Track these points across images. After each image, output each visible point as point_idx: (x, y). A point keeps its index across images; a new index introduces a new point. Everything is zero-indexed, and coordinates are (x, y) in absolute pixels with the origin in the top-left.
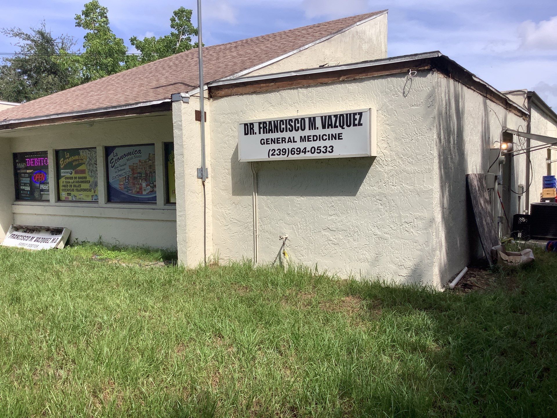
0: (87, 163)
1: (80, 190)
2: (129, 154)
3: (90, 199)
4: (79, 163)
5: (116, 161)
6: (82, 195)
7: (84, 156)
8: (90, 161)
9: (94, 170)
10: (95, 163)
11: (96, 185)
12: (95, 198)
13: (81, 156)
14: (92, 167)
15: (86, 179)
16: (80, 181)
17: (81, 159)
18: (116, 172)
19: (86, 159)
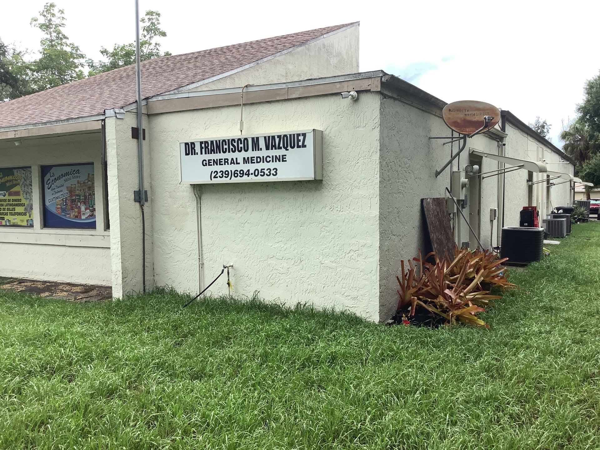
0: (21, 183)
1: (14, 214)
2: (67, 174)
3: (25, 224)
4: (13, 183)
5: (53, 181)
6: (16, 219)
7: (18, 176)
8: (25, 182)
9: (29, 192)
10: (30, 184)
11: (31, 209)
12: (30, 222)
13: (15, 176)
14: (27, 188)
15: (21, 202)
16: (14, 204)
17: (15, 179)
18: (53, 194)
19: (20, 179)
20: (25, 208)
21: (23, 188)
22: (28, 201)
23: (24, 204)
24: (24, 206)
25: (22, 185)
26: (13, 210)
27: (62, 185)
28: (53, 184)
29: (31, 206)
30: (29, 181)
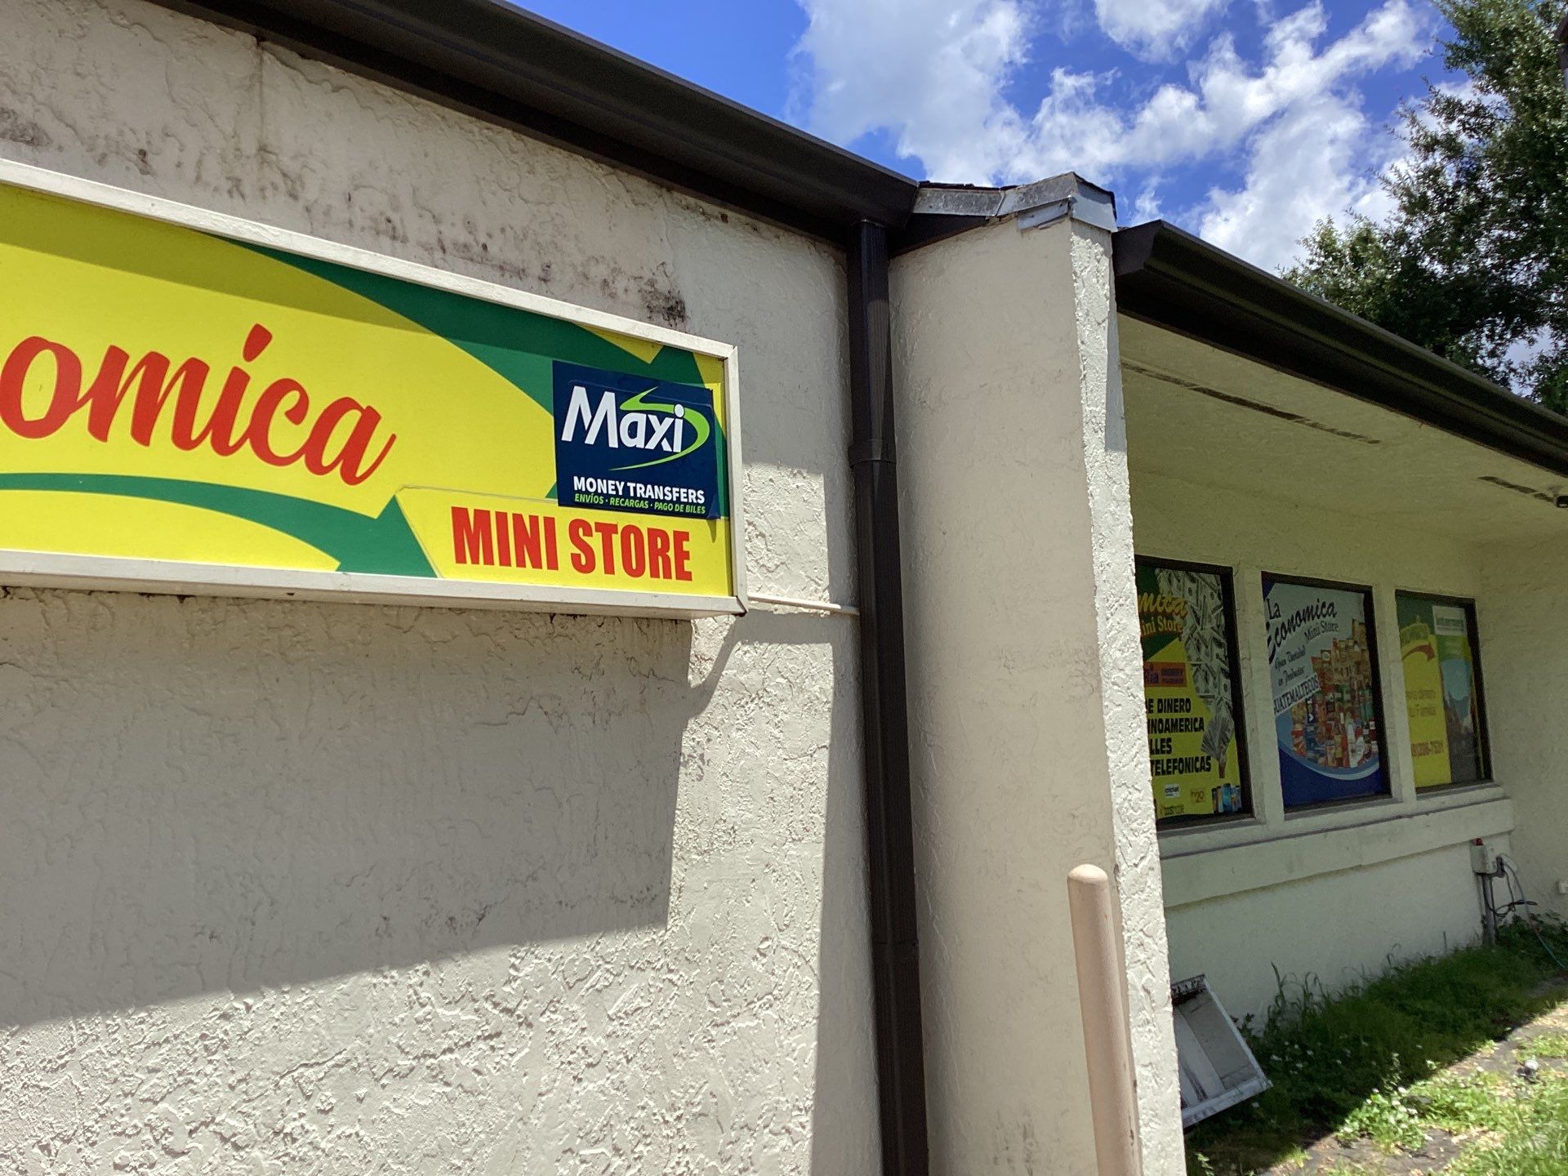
0: (1186, 632)
1: (1168, 767)
2: (1309, 614)
3: (1207, 807)
4: (1157, 630)
5: (1277, 634)
6: (1176, 789)
7: (1174, 599)
8: (1199, 628)
9: (1215, 670)
10: (1214, 638)
11: (1224, 740)
12: (1224, 799)
13: (1163, 598)
14: (1207, 654)
15: (1188, 711)
16: (1167, 720)
17: (1164, 611)
18: (1281, 682)
19: (1183, 613)
20: (1206, 740)
21: (1193, 652)
22: (1212, 707)
23: (1201, 719)
24: (1201, 727)
25: (1189, 638)
26: (1162, 746)
27: (1302, 649)
28: (1279, 645)
29: (1225, 728)
30: (1210, 629)
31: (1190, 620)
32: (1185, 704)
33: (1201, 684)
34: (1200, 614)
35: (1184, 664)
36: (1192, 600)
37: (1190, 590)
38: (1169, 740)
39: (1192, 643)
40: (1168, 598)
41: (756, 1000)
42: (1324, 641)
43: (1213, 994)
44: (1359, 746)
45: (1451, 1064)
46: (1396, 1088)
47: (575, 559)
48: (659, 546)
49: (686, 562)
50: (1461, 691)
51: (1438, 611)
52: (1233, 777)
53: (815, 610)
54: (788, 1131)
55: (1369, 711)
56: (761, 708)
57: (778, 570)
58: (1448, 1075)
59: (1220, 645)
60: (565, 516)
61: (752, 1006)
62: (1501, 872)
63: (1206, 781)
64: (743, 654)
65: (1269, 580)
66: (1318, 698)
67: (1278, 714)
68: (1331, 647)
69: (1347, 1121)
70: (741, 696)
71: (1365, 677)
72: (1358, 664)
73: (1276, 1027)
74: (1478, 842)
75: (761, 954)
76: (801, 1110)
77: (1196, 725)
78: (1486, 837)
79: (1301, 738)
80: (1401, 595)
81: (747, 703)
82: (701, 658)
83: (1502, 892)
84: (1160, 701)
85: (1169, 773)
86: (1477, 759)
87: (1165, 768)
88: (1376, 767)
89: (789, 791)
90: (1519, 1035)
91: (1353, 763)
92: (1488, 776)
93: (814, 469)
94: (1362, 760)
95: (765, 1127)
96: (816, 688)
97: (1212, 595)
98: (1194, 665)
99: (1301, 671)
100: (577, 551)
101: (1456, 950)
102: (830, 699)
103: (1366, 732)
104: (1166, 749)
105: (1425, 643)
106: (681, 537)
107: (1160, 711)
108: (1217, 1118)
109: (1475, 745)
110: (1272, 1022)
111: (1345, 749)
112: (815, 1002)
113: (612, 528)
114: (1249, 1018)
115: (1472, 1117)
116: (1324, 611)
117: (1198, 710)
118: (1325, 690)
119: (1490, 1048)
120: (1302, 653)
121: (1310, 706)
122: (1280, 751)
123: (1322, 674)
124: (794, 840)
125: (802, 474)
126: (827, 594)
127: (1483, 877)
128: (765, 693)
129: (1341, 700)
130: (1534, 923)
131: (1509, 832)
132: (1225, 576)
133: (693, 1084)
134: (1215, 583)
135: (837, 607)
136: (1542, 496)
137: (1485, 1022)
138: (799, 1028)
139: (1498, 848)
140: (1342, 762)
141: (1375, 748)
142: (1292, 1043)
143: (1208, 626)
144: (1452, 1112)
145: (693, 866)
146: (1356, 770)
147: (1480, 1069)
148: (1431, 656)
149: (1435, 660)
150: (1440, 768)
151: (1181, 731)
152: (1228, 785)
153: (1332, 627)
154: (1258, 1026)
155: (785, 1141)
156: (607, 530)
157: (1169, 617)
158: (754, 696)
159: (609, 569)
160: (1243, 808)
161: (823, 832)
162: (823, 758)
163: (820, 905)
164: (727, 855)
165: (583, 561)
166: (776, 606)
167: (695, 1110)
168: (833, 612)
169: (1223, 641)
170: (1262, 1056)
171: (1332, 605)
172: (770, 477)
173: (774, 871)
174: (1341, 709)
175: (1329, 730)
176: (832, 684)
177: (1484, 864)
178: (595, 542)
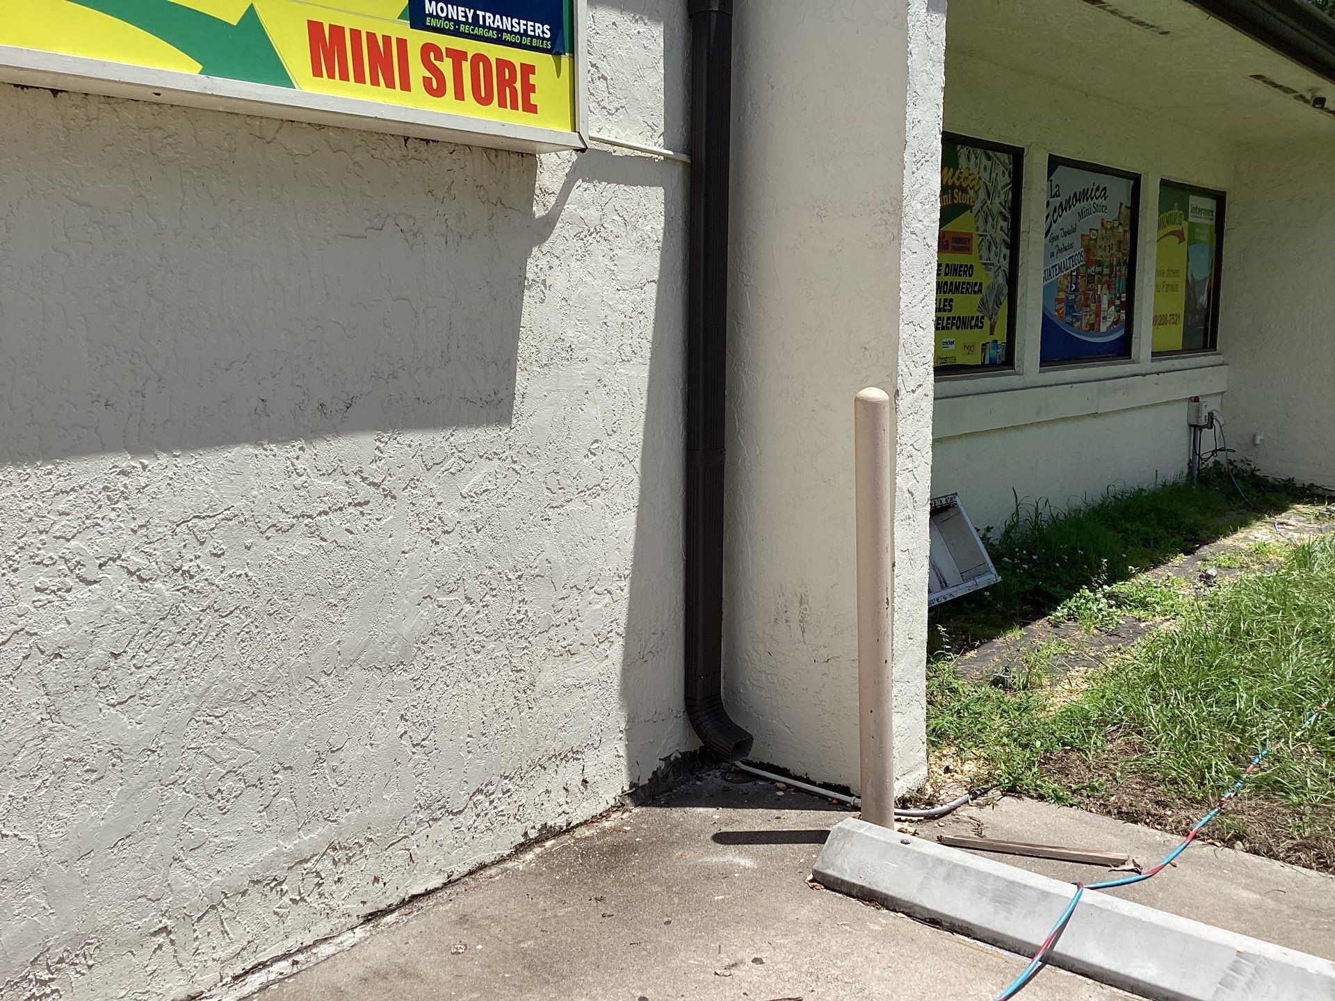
0: (978, 205)
1: (948, 323)
2: (1084, 195)
3: (976, 359)
4: (953, 202)
5: (1054, 212)
6: (952, 343)
7: (970, 174)
8: (989, 202)
9: (998, 241)
10: (1001, 213)
11: (998, 303)
12: (991, 352)
13: (961, 173)
14: (993, 226)
15: (970, 275)
16: (952, 283)
17: (961, 184)
18: (1052, 254)
19: (976, 188)
20: (982, 302)
21: (981, 223)
22: (991, 273)
23: (981, 284)
24: (980, 291)
25: (979, 211)
26: (945, 306)
27: (1074, 226)
28: (1055, 222)
29: (999, 293)
30: (999, 202)
31: (982, 194)
32: (969, 269)
33: (984, 253)
34: (991, 189)
35: (971, 234)
36: (985, 176)
37: (985, 168)
38: (951, 300)
39: (981, 215)
40: (965, 174)
41: (586, 489)
42: (1093, 220)
43: (962, 509)
44: (1110, 314)
45: (1147, 570)
46: (1101, 586)
47: (427, 82)
48: (507, 77)
49: (531, 94)
50: (1202, 272)
51: (1194, 201)
52: (1001, 335)
53: (650, 155)
54: (609, 592)
55: (1122, 284)
56: (598, 242)
57: (618, 114)
58: (1143, 578)
59: (1005, 219)
60: (417, 39)
61: (582, 494)
62: (1210, 425)
63: (979, 337)
64: (583, 191)
65: (1055, 163)
66: (1082, 270)
67: (1046, 283)
68: (1099, 226)
69: (1059, 608)
70: (581, 230)
71: (1124, 254)
72: (1120, 242)
73: (1010, 537)
74: (1196, 399)
75: (592, 453)
76: (620, 577)
77: (975, 288)
78: (1202, 396)
79: (1062, 305)
80: (1165, 184)
81: (586, 237)
82: (545, 192)
83: (1208, 440)
84: (947, 265)
85: (948, 328)
86: (1206, 329)
87: (945, 324)
88: (1123, 331)
89: (621, 318)
90: (1205, 551)
91: (1103, 329)
92: (1213, 346)
93: (654, 16)
94: (1111, 325)
95: (591, 588)
96: (648, 228)
97: (1003, 173)
98: (981, 235)
99: (1071, 246)
100: (428, 75)
101: (1164, 485)
102: (661, 239)
103: (1118, 302)
104: (948, 308)
105: (1178, 228)
106: (528, 69)
107: (946, 274)
108: (956, 602)
109: (1207, 320)
110: (1007, 532)
111: (1098, 316)
112: (636, 494)
113: (463, 55)
114: (988, 529)
115: (1158, 609)
116: (1098, 194)
117: (979, 275)
118: (1088, 264)
119: (1180, 559)
120: (1074, 230)
121: (1074, 278)
122: (1044, 314)
123: (1088, 250)
124: (623, 360)
125: (643, 20)
126: (661, 140)
127: (1195, 428)
128: (602, 228)
129: (1101, 273)
130: (1230, 467)
131: (1222, 393)
132: (1017, 155)
133: (532, 552)
134: (1007, 161)
135: (671, 153)
136: (1301, 98)
137: (1178, 539)
138: (622, 514)
139: (1211, 405)
140: (1093, 327)
141: (1123, 316)
142: (1021, 550)
143: (997, 201)
144: (1143, 605)
145: (534, 376)
146: (1104, 334)
147: (1170, 574)
148: (1182, 239)
149: (1185, 243)
150: (1174, 336)
151: (962, 293)
152: (996, 341)
153: (1103, 208)
154: (995, 536)
155: (607, 599)
156: (457, 56)
157: (964, 190)
158: (592, 230)
159: (459, 95)
160: (1007, 361)
161: (649, 355)
162: (652, 290)
163: (643, 416)
164: (565, 369)
165: (435, 86)
166: (615, 148)
167: (532, 572)
168: (667, 157)
169: (1007, 215)
170: (996, 559)
171: (1105, 189)
172: (614, 21)
173: (605, 386)
174: (1100, 282)
175: (1086, 299)
176: (663, 225)
177: (1198, 417)
178: (446, 66)
